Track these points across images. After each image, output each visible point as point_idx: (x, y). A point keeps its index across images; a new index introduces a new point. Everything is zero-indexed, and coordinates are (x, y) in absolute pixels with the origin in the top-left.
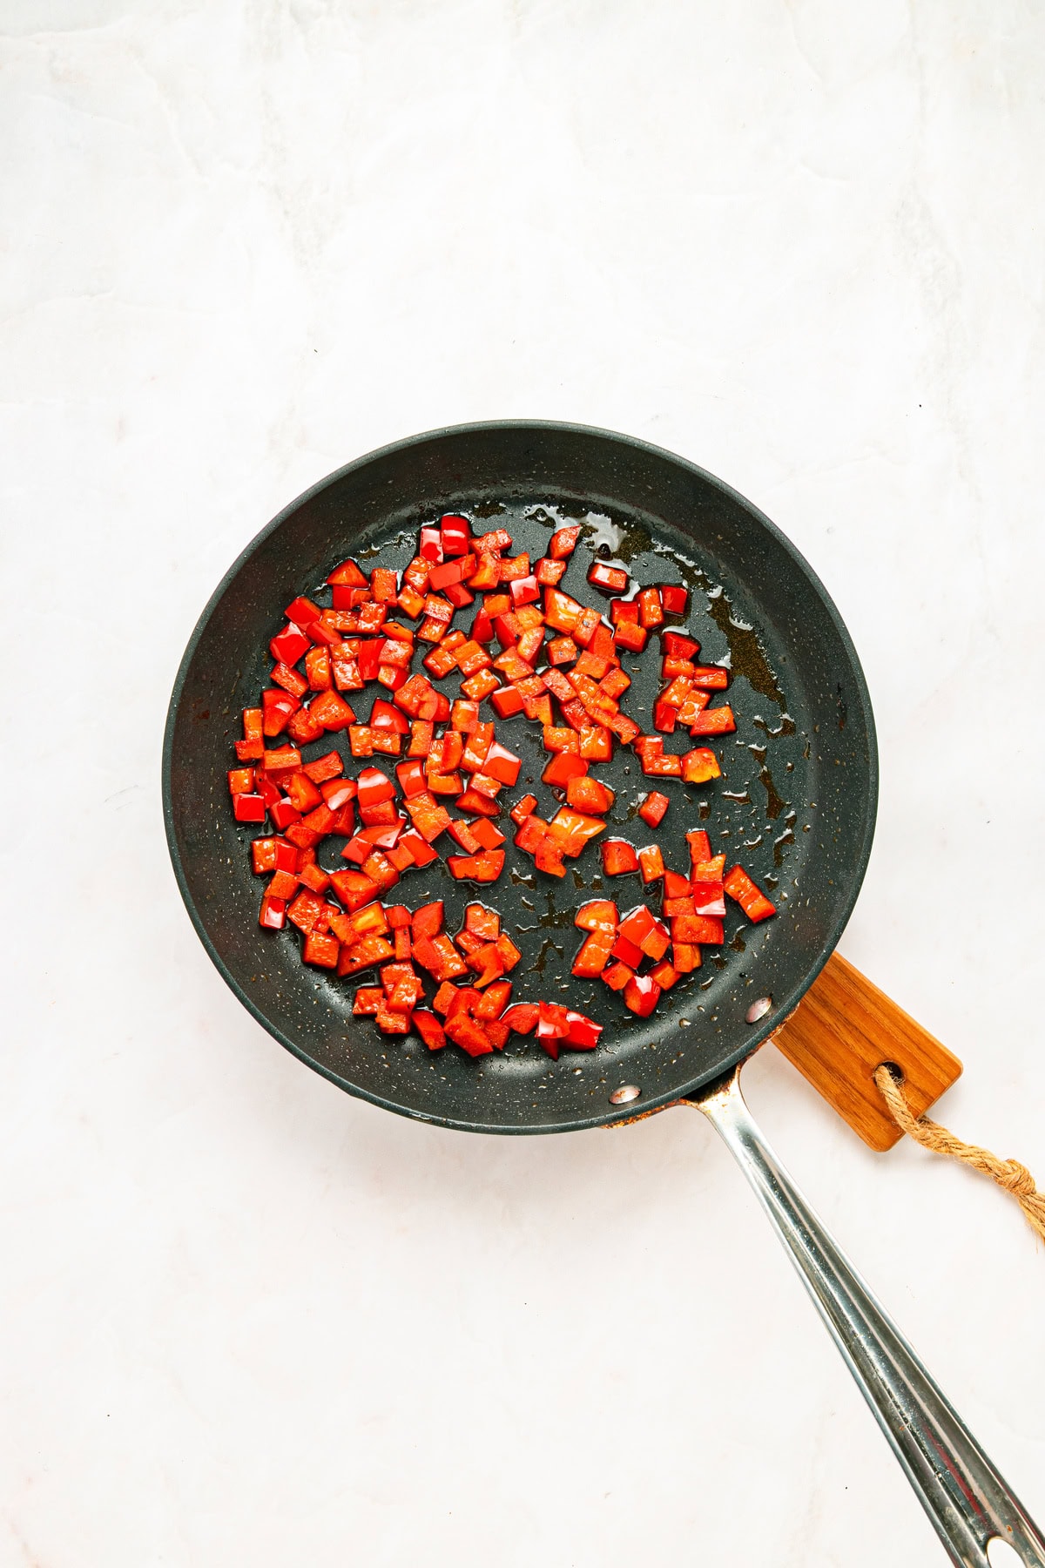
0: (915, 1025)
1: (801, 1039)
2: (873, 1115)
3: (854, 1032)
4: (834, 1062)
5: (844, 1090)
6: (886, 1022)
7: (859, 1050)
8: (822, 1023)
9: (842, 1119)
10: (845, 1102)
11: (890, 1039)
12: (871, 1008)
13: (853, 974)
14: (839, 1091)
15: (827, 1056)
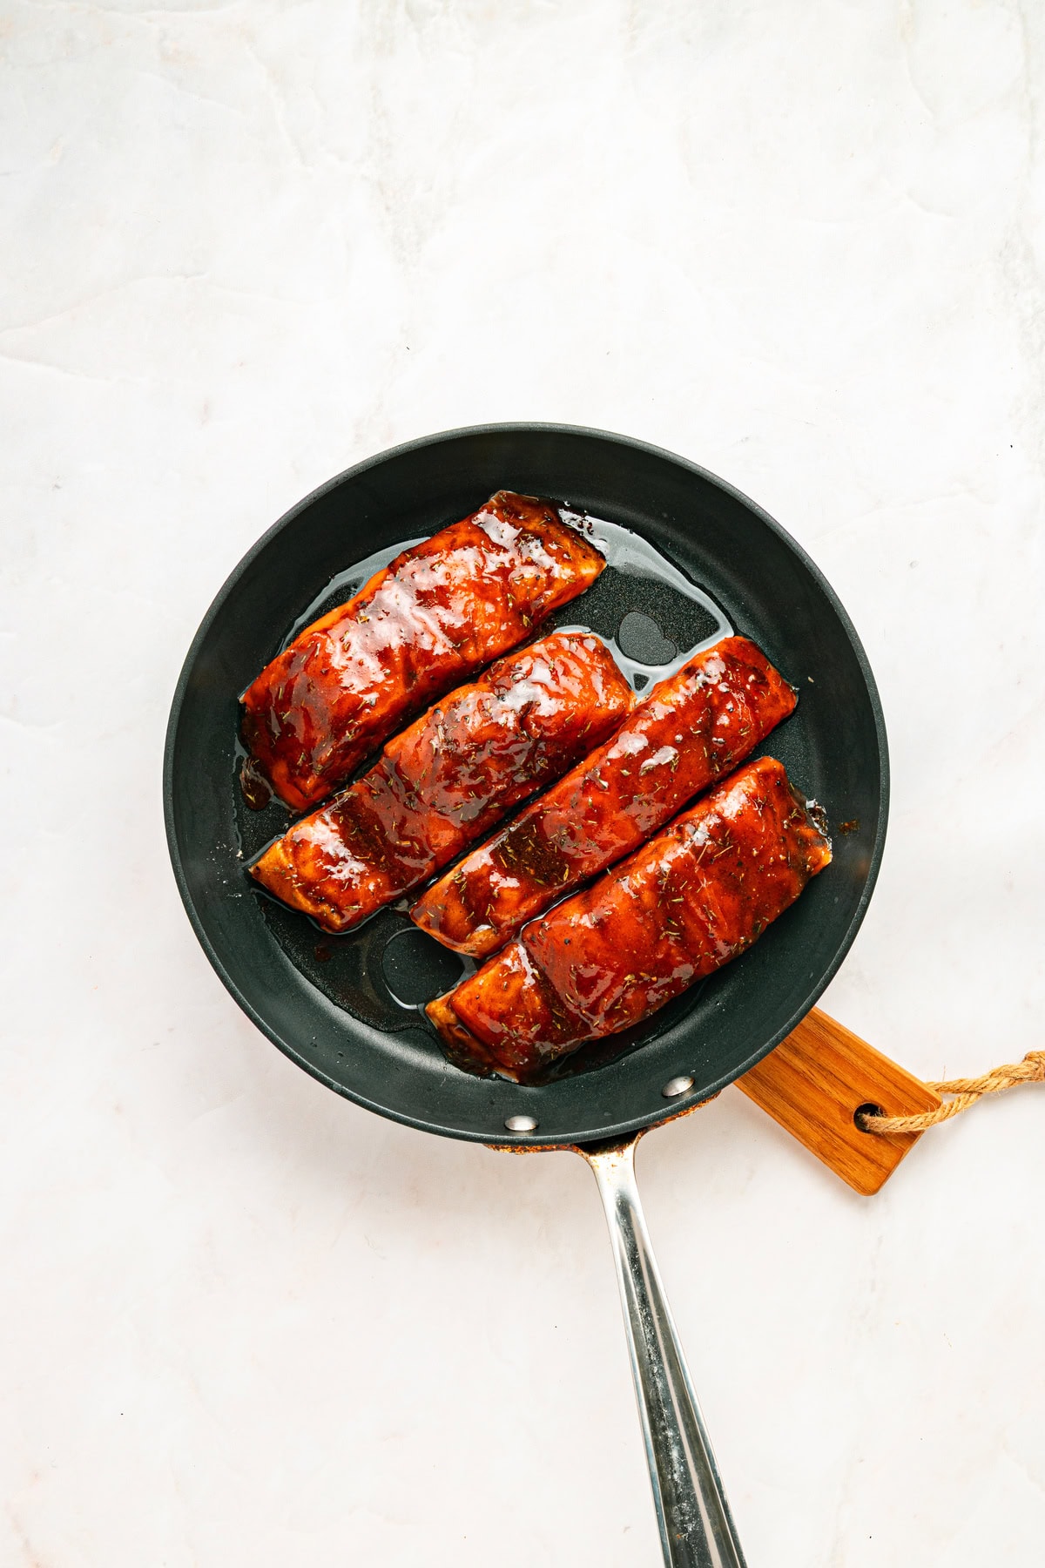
0: (890, 1063)
1: (776, 1090)
2: (857, 1158)
3: (830, 1077)
4: (812, 1110)
5: (825, 1137)
6: (860, 1063)
7: (837, 1095)
8: (796, 1072)
9: (826, 1167)
10: (828, 1149)
11: (865, 1079)
12: (844, 1051)
13: (822, 1019)
14: (820, 1138)
15: (805, 1105)
